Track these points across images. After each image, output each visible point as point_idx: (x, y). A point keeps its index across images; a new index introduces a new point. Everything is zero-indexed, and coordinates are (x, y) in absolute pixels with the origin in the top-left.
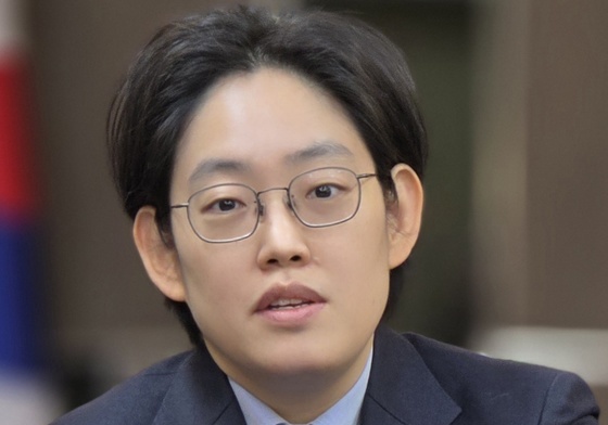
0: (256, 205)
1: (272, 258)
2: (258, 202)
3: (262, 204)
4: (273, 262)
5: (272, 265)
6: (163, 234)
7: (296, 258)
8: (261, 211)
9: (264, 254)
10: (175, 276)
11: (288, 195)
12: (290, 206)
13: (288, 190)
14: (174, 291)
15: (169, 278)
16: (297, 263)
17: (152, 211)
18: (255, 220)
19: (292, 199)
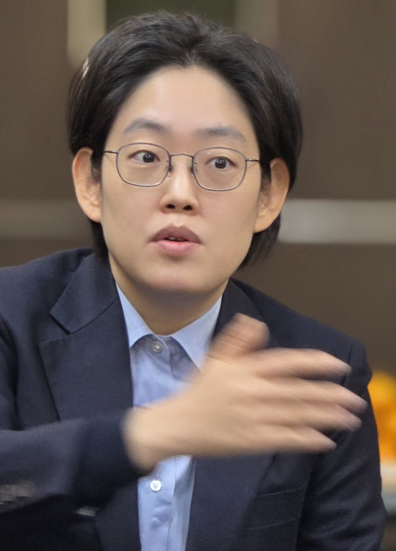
0: (168, 164)
1: (170, 204)
2: (170, 161)
3: (172, 164)
4: (171, 207)
5: (169, 210)
6: (95, 170)
7: (188, 208)
8: (170, 169)
9: (166, 199)
10: (96, 203)
11: (193, 162)
12: (192, 170)
13: (193, 157)
14: (94, 214)
15: (92, 204)
16: (189, 212)
17: (90, 152)
18: (165, 174)
19: (194, 165)
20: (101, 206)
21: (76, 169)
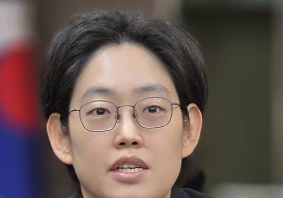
0: (116, 113)
1: (122, 142)
2: (118, 112)
4: (122, 144)
5: (122, 146)
6: (63, 127)
7: (135, 143)
8: (118, 117)
9: (118, 139)
10: (67, 151)
11: (134, 110)
12: (134, 116)
13: (134, 107)
14: (66, 158)
15: (64, 152)
16: (136, 146)
17: (59, 116)
18: (115, 122)
19: (135, 112)
20: (71, 152)
21: (50, 129)
